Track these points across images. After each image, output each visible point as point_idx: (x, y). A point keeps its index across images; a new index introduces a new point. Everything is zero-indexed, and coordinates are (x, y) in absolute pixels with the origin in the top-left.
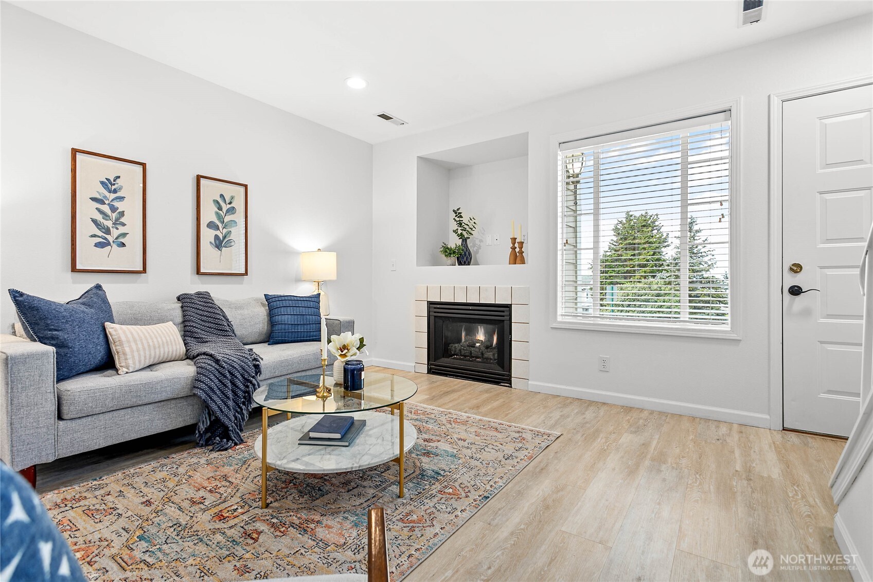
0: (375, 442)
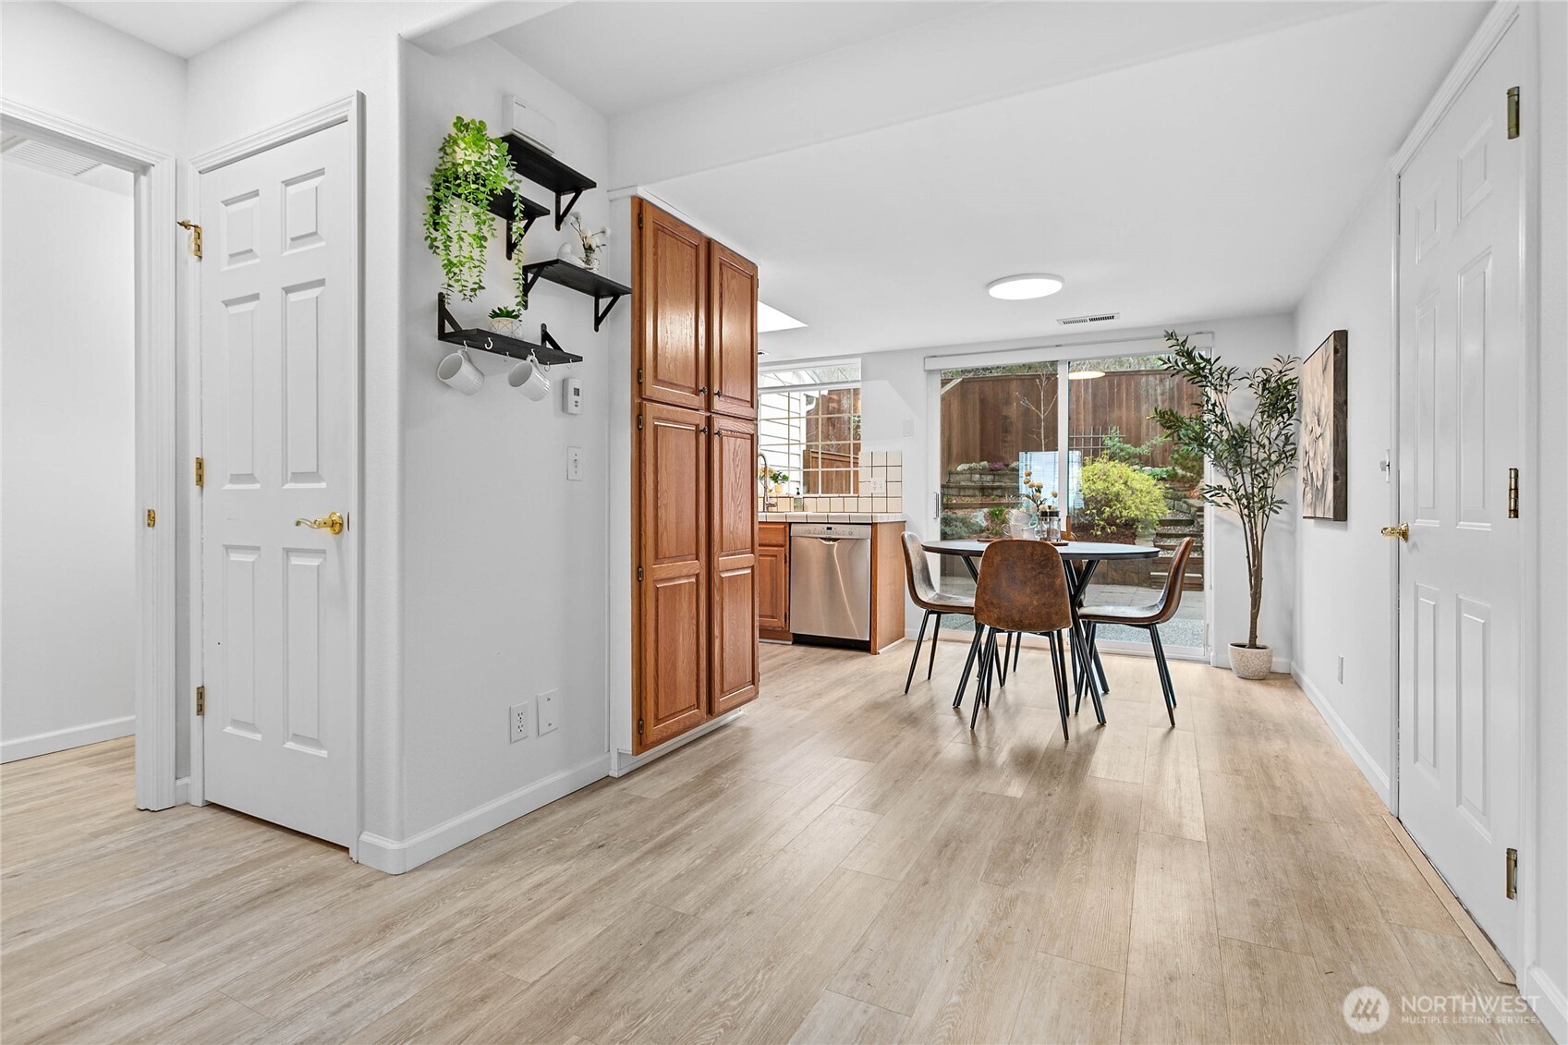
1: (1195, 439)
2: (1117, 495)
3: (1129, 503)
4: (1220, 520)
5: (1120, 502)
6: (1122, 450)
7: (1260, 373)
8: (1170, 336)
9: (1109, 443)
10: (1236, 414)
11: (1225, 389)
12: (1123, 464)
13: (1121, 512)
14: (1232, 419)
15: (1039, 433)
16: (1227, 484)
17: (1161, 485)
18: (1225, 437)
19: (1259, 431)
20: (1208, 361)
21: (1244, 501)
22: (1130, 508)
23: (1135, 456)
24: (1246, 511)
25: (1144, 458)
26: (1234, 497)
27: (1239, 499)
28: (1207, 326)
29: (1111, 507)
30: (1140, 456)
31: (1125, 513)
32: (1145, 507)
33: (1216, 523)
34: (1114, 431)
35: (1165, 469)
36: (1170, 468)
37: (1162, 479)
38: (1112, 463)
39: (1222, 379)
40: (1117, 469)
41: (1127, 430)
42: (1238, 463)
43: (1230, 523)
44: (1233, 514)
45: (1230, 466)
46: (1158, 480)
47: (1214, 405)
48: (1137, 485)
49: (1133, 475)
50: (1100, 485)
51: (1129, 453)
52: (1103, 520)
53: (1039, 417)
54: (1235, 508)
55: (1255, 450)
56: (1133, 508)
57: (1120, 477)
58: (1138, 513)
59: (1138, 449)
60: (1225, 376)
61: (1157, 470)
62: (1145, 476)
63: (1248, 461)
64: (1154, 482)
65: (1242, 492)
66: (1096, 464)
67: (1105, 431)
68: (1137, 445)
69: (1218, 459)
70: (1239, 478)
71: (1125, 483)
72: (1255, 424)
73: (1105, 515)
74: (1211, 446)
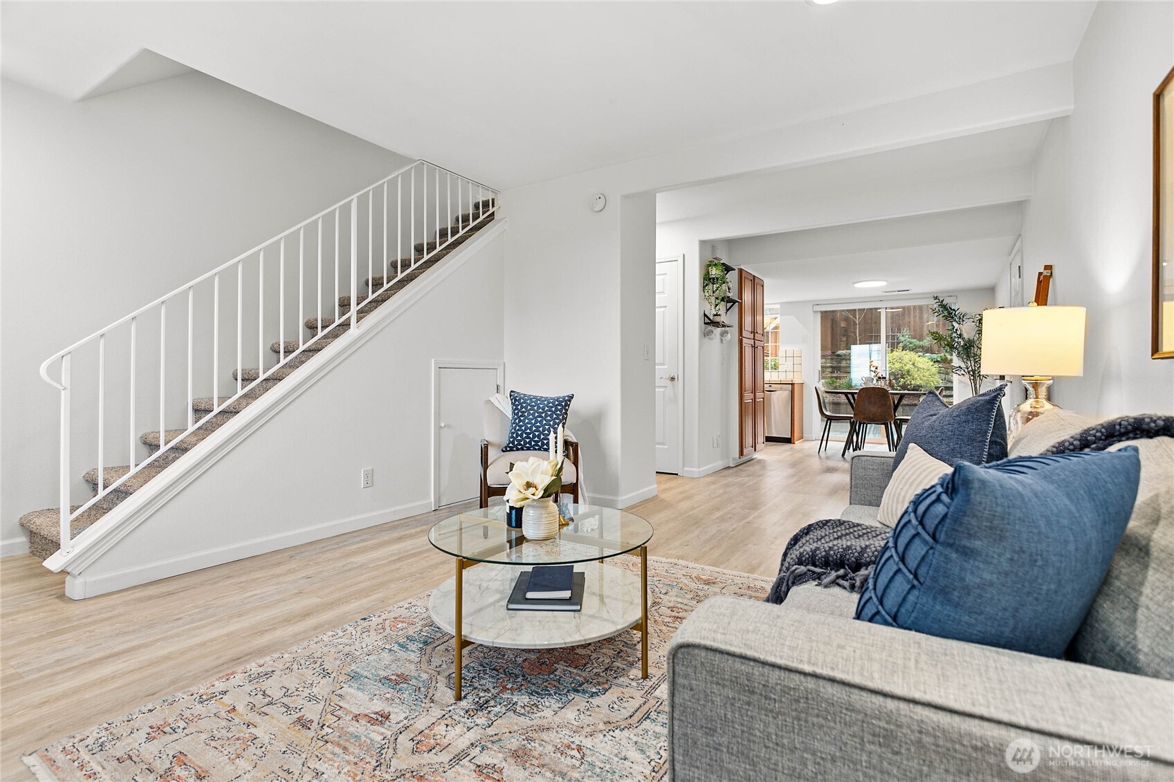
0: (490, 583)
1: (948, 345)
2: (908, 371)
3: (916, 376)
4: (960, 382)
5: (910, 375)
6: (911, 343)
7: (978, 316)
8: (936, 298)
9: (902, 339)
10: (968, 333)
11: (961, 323)
12: (912, 352)
13: (910, 382)
14: (965, 336)
15: (855, 333)
16: (963, 365)
17: (936, 365)
18: (962, 344)
19: (978, 342)
20: (954, 310)
21: (971, 373)
22: (916, 379)
23: (920, 347)
24: (972, 378)
25: (926, 348)
26: (966, 371)
27: (969, 373)
28: (953, 293)
29: (904, 378)
30: (922, 347)
31: (913, 382)
32: (926, 379)
33: (959, 383)
34: (905, 331)
35: (939, 355)
36: (942, 354)
37: (938, 361)
38: (904, 352)
39: (960, 318)
40: (909, 356)
41: (914, 330)
42: (968, 356)
43: (964, 383)
44: (966, 378)
45: (965, 357)
46: (935, 362)
47: (956, 330)
48: (920, 365)
49: (918, 359)
50: (897, 365)
51: (915, 345)
52: (899, 386)
53: (855, 322)
54: (967, 376)
55: (976, 350)
56: (918, 379)
57: (910, 361)
58: (921, 382)
59: (921, 343)
60: (961, 316)
61: (934, 356)
62: (926, 359)
63: (972, 355)
64: (932, 363)
65: (970, 369)
66: (894, 353)
67: (899, 331)
68: (921, 339)
69: (959, 355)
70: (969, 362)
71: (913, 364)
72: (976, 339)
73: (901, 384)
74: (956, 348)
